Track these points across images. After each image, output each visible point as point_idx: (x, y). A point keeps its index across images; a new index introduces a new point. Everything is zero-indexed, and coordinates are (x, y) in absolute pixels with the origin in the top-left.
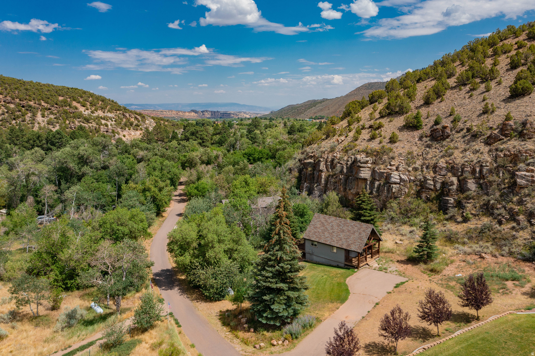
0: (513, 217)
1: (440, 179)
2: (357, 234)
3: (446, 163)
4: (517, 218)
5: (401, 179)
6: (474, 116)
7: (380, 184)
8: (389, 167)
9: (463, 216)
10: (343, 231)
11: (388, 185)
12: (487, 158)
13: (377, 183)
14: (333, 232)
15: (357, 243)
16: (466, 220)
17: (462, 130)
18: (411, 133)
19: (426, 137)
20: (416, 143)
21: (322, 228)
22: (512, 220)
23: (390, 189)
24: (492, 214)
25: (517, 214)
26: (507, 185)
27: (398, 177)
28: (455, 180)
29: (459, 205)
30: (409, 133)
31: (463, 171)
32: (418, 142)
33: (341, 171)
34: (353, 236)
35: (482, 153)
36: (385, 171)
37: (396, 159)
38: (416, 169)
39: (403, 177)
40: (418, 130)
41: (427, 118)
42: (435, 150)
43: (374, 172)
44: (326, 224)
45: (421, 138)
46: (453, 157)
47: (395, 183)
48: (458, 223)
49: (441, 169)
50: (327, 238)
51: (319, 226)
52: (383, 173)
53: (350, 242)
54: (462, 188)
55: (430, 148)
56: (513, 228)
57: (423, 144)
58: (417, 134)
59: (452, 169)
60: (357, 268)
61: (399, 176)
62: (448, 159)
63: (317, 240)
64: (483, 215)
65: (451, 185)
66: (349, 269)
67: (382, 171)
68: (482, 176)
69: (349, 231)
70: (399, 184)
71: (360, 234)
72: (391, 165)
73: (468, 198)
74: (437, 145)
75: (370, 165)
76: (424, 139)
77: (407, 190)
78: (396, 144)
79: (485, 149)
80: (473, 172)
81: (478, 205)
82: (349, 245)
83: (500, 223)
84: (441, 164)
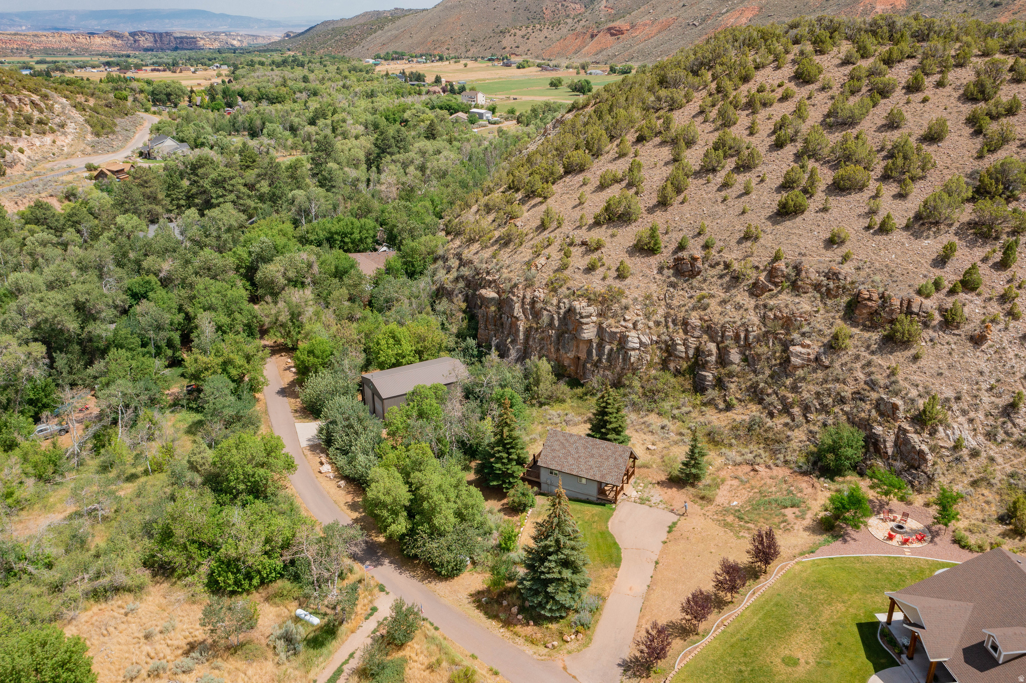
0: (786, 409)
1: (693, 343)
2: (611, 460)
3: (701, 319)
4: (791, 410)
5: (641, 343)
6: (733, 242)
7: (612, 350)
8: (623, 323)
9: (725, 401)
10: (592, 456)
11: (623, 351)
12: (754, 318)
13: (608, 347)
14: (579, 457)
15: (614, 474)
16: (729, 407)
17: (718, 264)
18: (646, 259)
19: (668, 268)
20: (654, 278)
21: (564, 451)
22: (785, 412)
23: (626, 358)
24: (760, 401)
25: (791, 405)
26: (778, 361)
27: (637, 340)
28: (712, 347)
29: (720, 384)
30: (643, 260)
31: (723, 336)
32: (658, 277)
33: (551, 324)
34: (606, 463)
35: (746, 310)
36: (618, 330)
37: (631, 309)
38: (658, 324)
39: (644, 340)
40: (655, 254)
41: (667, 233)
42: (681, 293)
43: (601, 330)
44: (567, 445)
45: (661, 270)
46: (708, 311)
47: (634, 349)
48: (720, 411)
49: (694, 328)
50: (572, 465)
51: (557, 448)
52: (616, 333)
53: (605, 472)
54: (722, 360)
55: (674, 287)
56: (786, 425)
57: (665, 281)
58: (654, 261)
59: (709, 330)
60: (615, 503)
61: (638, 338)
62: (702, 313)
63: (559, 468)
64: (751, 401)
65: (709, 355)
66: (604, 505)
67: (614, 330)
68: (748, 345)
69: (601, 456)
70: (639, 349)
71: (616, 459)
72: (625, 320)
73: (730, 375)
74: (685, 285)
75: (594, 319)
76: (666, 271)
77: (649, 358)
78: (627, 281)
79: (750, 303)
80: (737, 337)
81: (743, 386)
82: (603, 476)
83: (771, 415)
84: (693, 320)
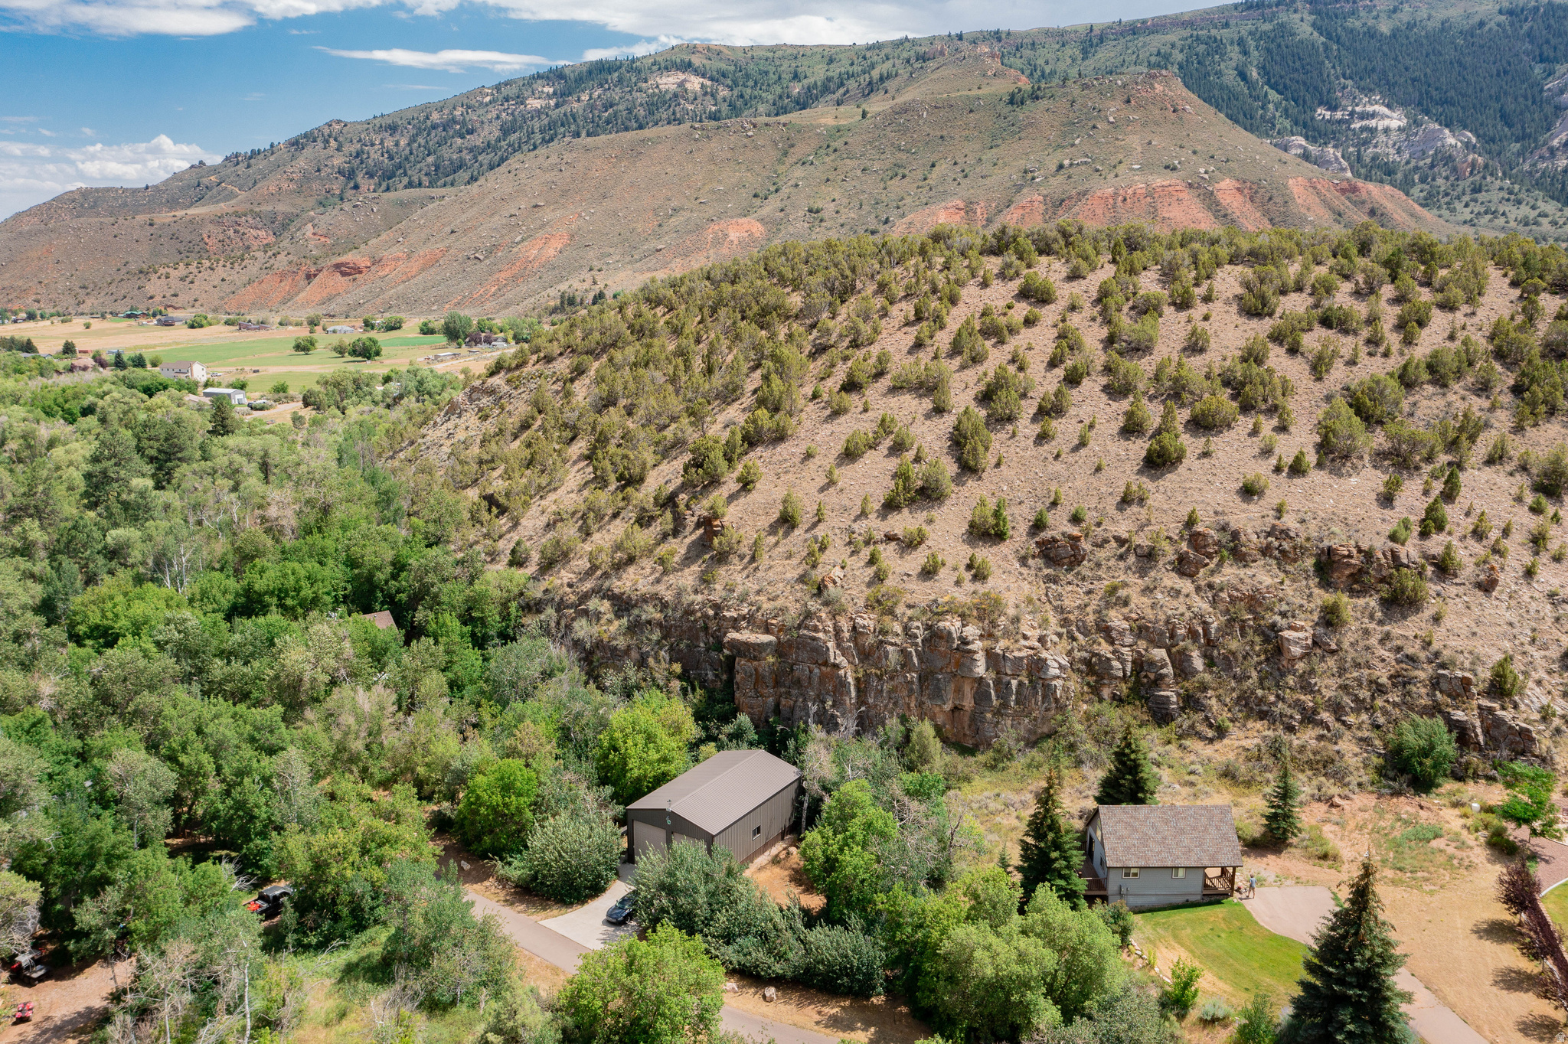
0: (1309, 718)
1: (1127, 654)
2: (1212, 830)
3: (1127, 619)
4: (1318, 717)
6: (1112, 510)
8: (1023, 642)
9: (1211, 726)
10: (1182, 831)
11: (1041, 684)
12: (1202, 605)
13: (1014, 683)
14: (1164, 838)
15: (1226, 850)
16: (1221, 732)
17: (1106, 541)
19: (1034, 557)
20: (1020, 574)
21: (1136, 835)
22: (1310, 722)
24: (1263, 716)
25: (1315, 712)
26: (1263, 657)
28: (1160, 654)
29: (1190, 702)
31: (1172, 636)
32: (1024, 571)
33: (906, 663)
35: (1187, 596)
36: (1023, 654)
37: (1022, 621)
40: (1005, 540)
42: (1070, 588)
43: (994, 659)
44: (1137, 824)
45: (1023, 561)
46: (1132, 606)
47: (1054, 678)
48: (1211, 741)
49: (1122, 633)
50: (1160, 853)
51: (1125, 833)
52: (1021, 659)
53: (1212, 850)
54: (1183, 669)
55: (1055, 582)
56: (1320, 738)
57: (1037, 576)
58: (1007, 549)
59: (1141, 630)
60: (1236, 892)
62: (1125, 610)
64: (1247, 718)
65: (1162, 667)
66: (1219, 902)
67: (1017, 654)
68: (1210, 643)
69: (1194, 828)
70: (1061, 677)
71: (1218, 828)
72: (1024, 638)
73: (1204, 688)
74: (1070, 577)
75: (979, 643)
76: (1031, 562)
78: (991, 582)
79: (1186, 586)
80: (1192, 634)
81: (1228, 700)
82: (1212, 858)
83: (1290, 729)
84: (1117, 623)
